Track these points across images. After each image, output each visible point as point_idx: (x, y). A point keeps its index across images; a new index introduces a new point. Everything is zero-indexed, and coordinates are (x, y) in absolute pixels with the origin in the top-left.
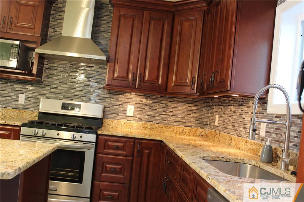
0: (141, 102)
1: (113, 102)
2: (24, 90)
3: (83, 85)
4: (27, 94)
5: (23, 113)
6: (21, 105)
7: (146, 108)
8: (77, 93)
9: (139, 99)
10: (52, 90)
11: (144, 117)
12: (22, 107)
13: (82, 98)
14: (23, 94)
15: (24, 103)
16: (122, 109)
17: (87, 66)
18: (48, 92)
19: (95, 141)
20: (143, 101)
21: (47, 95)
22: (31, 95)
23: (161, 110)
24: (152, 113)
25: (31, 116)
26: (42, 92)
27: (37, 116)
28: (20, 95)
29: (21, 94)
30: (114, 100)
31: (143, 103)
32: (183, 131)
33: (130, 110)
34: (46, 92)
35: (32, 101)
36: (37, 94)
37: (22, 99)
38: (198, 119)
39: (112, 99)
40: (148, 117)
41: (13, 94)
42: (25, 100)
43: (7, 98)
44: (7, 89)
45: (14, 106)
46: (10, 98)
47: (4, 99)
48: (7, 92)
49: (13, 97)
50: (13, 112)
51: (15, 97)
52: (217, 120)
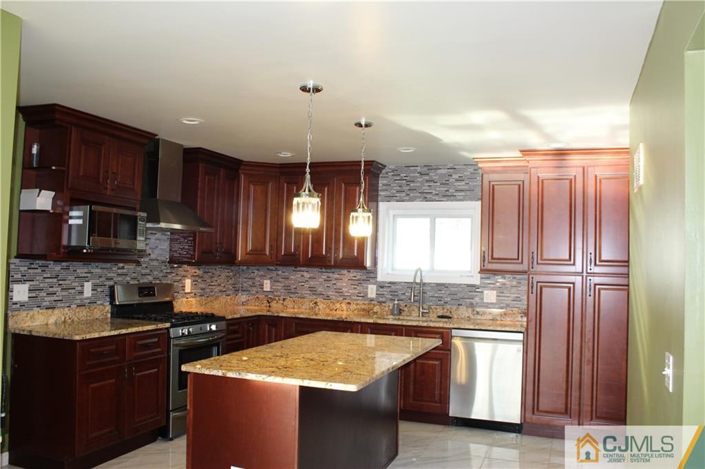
0: (195, 274)
1: (174, 278)
2: (89, 275)
4: (94, 281)
5: (93, 310)
6: (87, 298)
7: (199, 280)
8: (144, 272)
9: (193, 271)
10: (119, 271)
11: (198, 291)
12: (88, 301)
13: (147, 277)
14: (88, 281)
15: (90, 295)
16: (181, 285)
18: (115, 275)
20: (196, 272)
21: (114, 279)
22: (98, 281)
23: (209, 281)
24: (203, 286)
25: (102, 313)
26: (109, 275)
27: (110, 311)
28: (86, 284)
29: (86, 281)
33: (188, 283)
34: (112, 275)
35: (99, 290)
36: (104, 279)
37: (88, 287)
40: (200, 291)
41: (77, 284)
42: (92, 290)
43: (70, 291)
44: (70, 277)
45: (79, 301)
46: (74, 291)
47: (67, 293)
48: (69, 282)
49: (77, 288)
50: (82, 311)
51: (80, 288)
52: (267, 285)
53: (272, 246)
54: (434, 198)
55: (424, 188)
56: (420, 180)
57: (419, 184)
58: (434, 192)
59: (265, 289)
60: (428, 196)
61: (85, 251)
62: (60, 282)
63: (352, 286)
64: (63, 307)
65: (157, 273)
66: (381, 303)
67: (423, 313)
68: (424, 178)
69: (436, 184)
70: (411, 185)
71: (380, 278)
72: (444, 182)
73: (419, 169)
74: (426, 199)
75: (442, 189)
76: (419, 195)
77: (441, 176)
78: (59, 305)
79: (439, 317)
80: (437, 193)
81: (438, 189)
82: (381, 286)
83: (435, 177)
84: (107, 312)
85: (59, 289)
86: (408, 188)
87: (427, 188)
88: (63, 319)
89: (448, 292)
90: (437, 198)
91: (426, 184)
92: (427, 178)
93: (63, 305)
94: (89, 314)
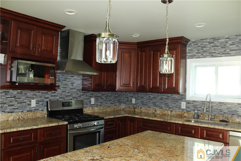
0: (97, 96)
1: (85, 97)
2: (34, 96)
3: (69, 89)
4: (37, 99)
5: (36, 113)
6: (33, 107)
7: (99, 98)
8: (67, 94)
9: (96, 94)
10: (52, 94)
11: (99, 103)
12: (34, 109)
13: (69, 97)
14: (34, 99)
15: (35, 106)
16: (89, 101)
17: (71, 76)
20: (97, 95)
21: (50, 98)
22: (40, 99)
23: (105, 99)
24: (102, 101)
25: (42, 114)
26: (46, 96)
28: (32, 100)
29: (32, 99)
31: (98, 95)
32: (114, 108)
33: (93, 100)
34: (49, 96)
35: (40, 103)
36: (43, 98)
37: (33, 103)
40: (100, 103)
41: (26, 101)
42: (36, 103)
43: (23, 104)
44: (22, 97)
45: (28, 109)
46: (25, 104)
47: (21, 105)
48: (22, 100)
49: (27, 103)
50: (29, 114)
51: (29, 103)
52: (134, 101)
53: (133, 82)
54: (217, 55)
55: (211, 50)
56: (209, 46)
57: (209, 49)
58: (217, 52)
59: (133, 103)
60: (214, 54)
61: (17, 84)
62: (17, 100)
63: (173, 102)
64: (18, 112)
65: (75, 95)
66: (188, 111)
67: (211, 118)
68: (211, 45)
69: (218, 48)
70: (204, 49)
71: (188, 98)
72: (223, 46)
73: (208, 40)
74: (212, 56)
75: (222, 50)
76: (209, 54)
77: (222, 43)
78: (16, 110)
79: (221, 121)
80: (219, 52)
81: (219, 50)
82: (188, 103)
83: (218, 44)
84: (45, 114)
85: (16, 103)
86: (202, 51)
87: (213, 50)
88: (18, 118)
89: (226, 107)
90: (219, 55)
91: (212, 48)
92: (213, 44)
93: (18, 111)
94: (33, 115)
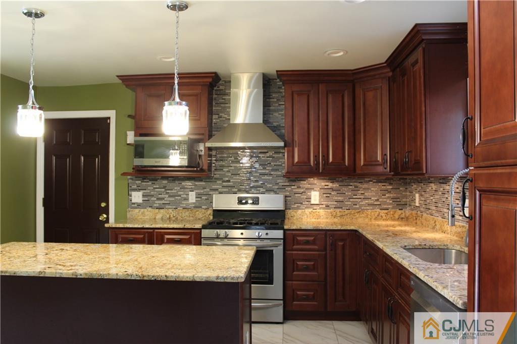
0: (326, 187)
1: (294, 190)
2: (194, 187)
3: (258, 174)
4: (197, 191)
5: (195, 212)
6: (192, 203)
7: (332, 193)
8: (252, 184)
9: (323, 184)
10: (224, 183)
11: (332, 203)
12: (193, 205)
13: (258, 189)
14: (193, 191)
15: (194, 201)
16: (305, 197)
17: (260, 152)
18: (221, 187)
19: (282, 237)
20: (328, 185)
21: (219, 190)
22: (202, 191)
23: (350, 193)
24: (340, 198)
25: (204, 215)
26: (213, 187)
27: (212, 214)
28: (190, 193)
29: (191, 191)
30: (296, 187)
31: (329, 187)
32: (378, 215)
33: (315, 197)
34: (218, 187)
35: (204, 198)
36: (208, 190)
37: (192, 197)
38: (395, 200)
39: (293, 187)
40: (336, 203)
41: (182, 193)
42: (196, 198)
43: (177, 198)
44: (176, 188)
45: (184, 205)
46: (179, 198)
47: (173, 199)
48: (175, 191)
49: (182, 196)
50: (185, 212)
51: (185, 196)
52: (417, 200)
59: (416, 204)
62: (168, 191)
64: (168, 209)
65: (271, 185)
78: (167, 207)
84: (210, 214)
85: (167, 196)
88: (168, 216)
93: (170, 207)
94: (191, 215)
